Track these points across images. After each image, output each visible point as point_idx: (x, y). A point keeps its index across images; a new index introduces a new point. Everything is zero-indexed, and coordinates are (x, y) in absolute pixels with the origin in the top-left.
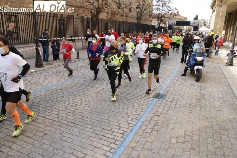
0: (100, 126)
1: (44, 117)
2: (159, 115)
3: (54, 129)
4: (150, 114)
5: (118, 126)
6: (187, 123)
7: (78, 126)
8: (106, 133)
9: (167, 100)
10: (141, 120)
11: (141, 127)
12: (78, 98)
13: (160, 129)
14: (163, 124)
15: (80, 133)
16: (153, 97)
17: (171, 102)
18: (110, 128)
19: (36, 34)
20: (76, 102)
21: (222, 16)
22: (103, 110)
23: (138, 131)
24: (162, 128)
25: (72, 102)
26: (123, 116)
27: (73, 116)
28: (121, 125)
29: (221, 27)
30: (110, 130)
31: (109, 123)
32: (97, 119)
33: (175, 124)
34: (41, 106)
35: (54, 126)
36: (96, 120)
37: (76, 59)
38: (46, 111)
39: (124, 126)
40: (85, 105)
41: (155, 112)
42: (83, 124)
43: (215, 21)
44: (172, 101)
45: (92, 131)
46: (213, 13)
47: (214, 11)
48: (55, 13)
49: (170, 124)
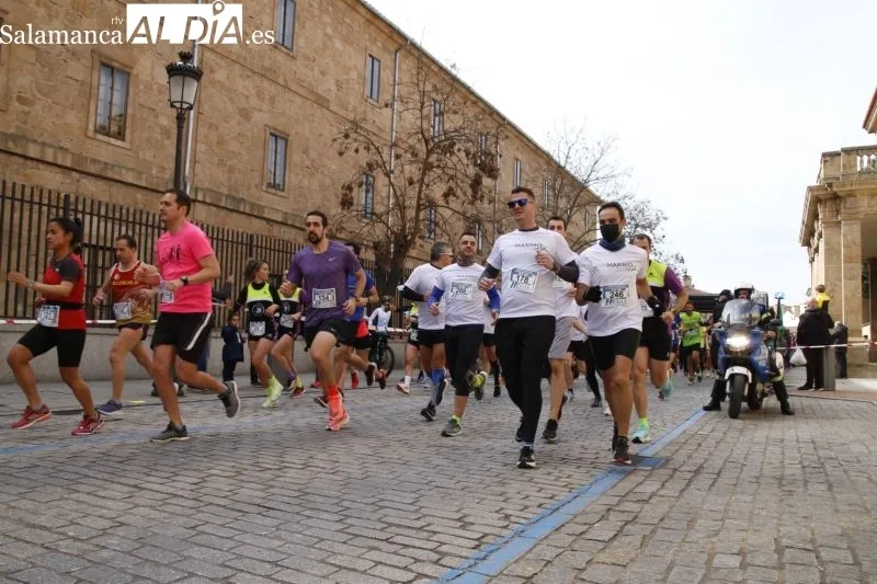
0: (375, 516)
1: (135, 486)
2: (645, 499)
3: (166, 515)
4: (604, 497)
5: (459, 520)
6: (780, 519)
7: (271, 513)
8: (398, 535)
9: (675, 469)
10: (562, 510)
11: (563, 526)
12: (295, 453)
13: (654, 531)
14: (667, 519)
15: (278, 529)
17: (691, 474)
18: (418, 524)
20: (284, 462)
21: (848, 259)
22: (395, 482)
24: (660, 530)
26: (483, 499)
27: (262, 490)
28: (469, 520)
29: (853, 295)
30: (421, 529)
31: (415, 512)
32: (365, 501)
33: (722, 521)
34: (135, 462)
35: (169, 509)
36: (360, 502)
38: (152, 473)
39: (486, 520)
40: (320, 470)
41: (626, 494)
42: (298, 509)
43: (826, 277)
44: (697, 472)
45: (337, 527)
46: (812, 260)
47: (817, 250)
48: (250, 232)
49: (700, 521)
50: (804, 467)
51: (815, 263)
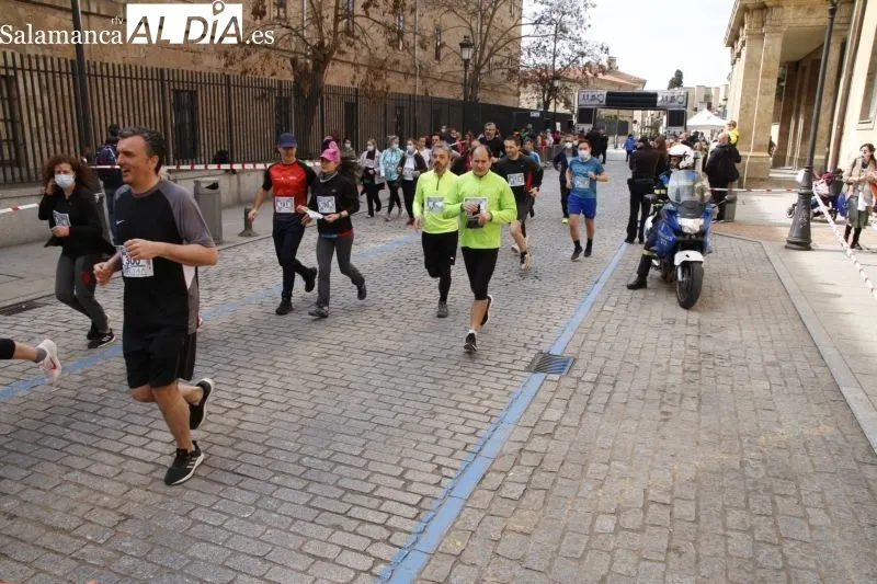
0: (332, 479)
1: (119, 454)
2: (550, 431)
3: (159, 497)
4: (518, 430)
5: (401, 477)
6: (653, 459)
7: (247, 483)
8: (354, 505)
9: (579, 379)
10: (483, 453)
11: (484, 477)
12: (248, 378)
13: (555, 482)
14: (566, 463)
15: (257, 508)
16: (528, 369)
17: (592, 386)
18: (368, 487)
19: (88, 145)
20: (240, 395)
21: (766, 75)
22: (344, 419)
23: (476, 495)
24: (560, 481)
25: (227, 395)
26: (418, 442)
27: (231, 446)
28: (409, 476)
29: (765, 111)
30: (370, 494)
31: (365, 468)
32: (321, 455)
33: (608, 463)
34: (108, 412)
35: (158, 487)
36: (318, 458)
37: (241, 235)
38: (130, 429)
39: (422, 474)
40: (276, 406)
41: (537, 424)
42: (268, 474)
43: (743, 91)
44: (596, 382)
45: (304, 499)
46: (734, 63)
47: (739, 55)
48: (160, 67)
49: (592, 466)
50: (685, 371)
51: (736, 65)
